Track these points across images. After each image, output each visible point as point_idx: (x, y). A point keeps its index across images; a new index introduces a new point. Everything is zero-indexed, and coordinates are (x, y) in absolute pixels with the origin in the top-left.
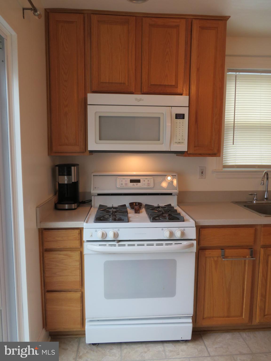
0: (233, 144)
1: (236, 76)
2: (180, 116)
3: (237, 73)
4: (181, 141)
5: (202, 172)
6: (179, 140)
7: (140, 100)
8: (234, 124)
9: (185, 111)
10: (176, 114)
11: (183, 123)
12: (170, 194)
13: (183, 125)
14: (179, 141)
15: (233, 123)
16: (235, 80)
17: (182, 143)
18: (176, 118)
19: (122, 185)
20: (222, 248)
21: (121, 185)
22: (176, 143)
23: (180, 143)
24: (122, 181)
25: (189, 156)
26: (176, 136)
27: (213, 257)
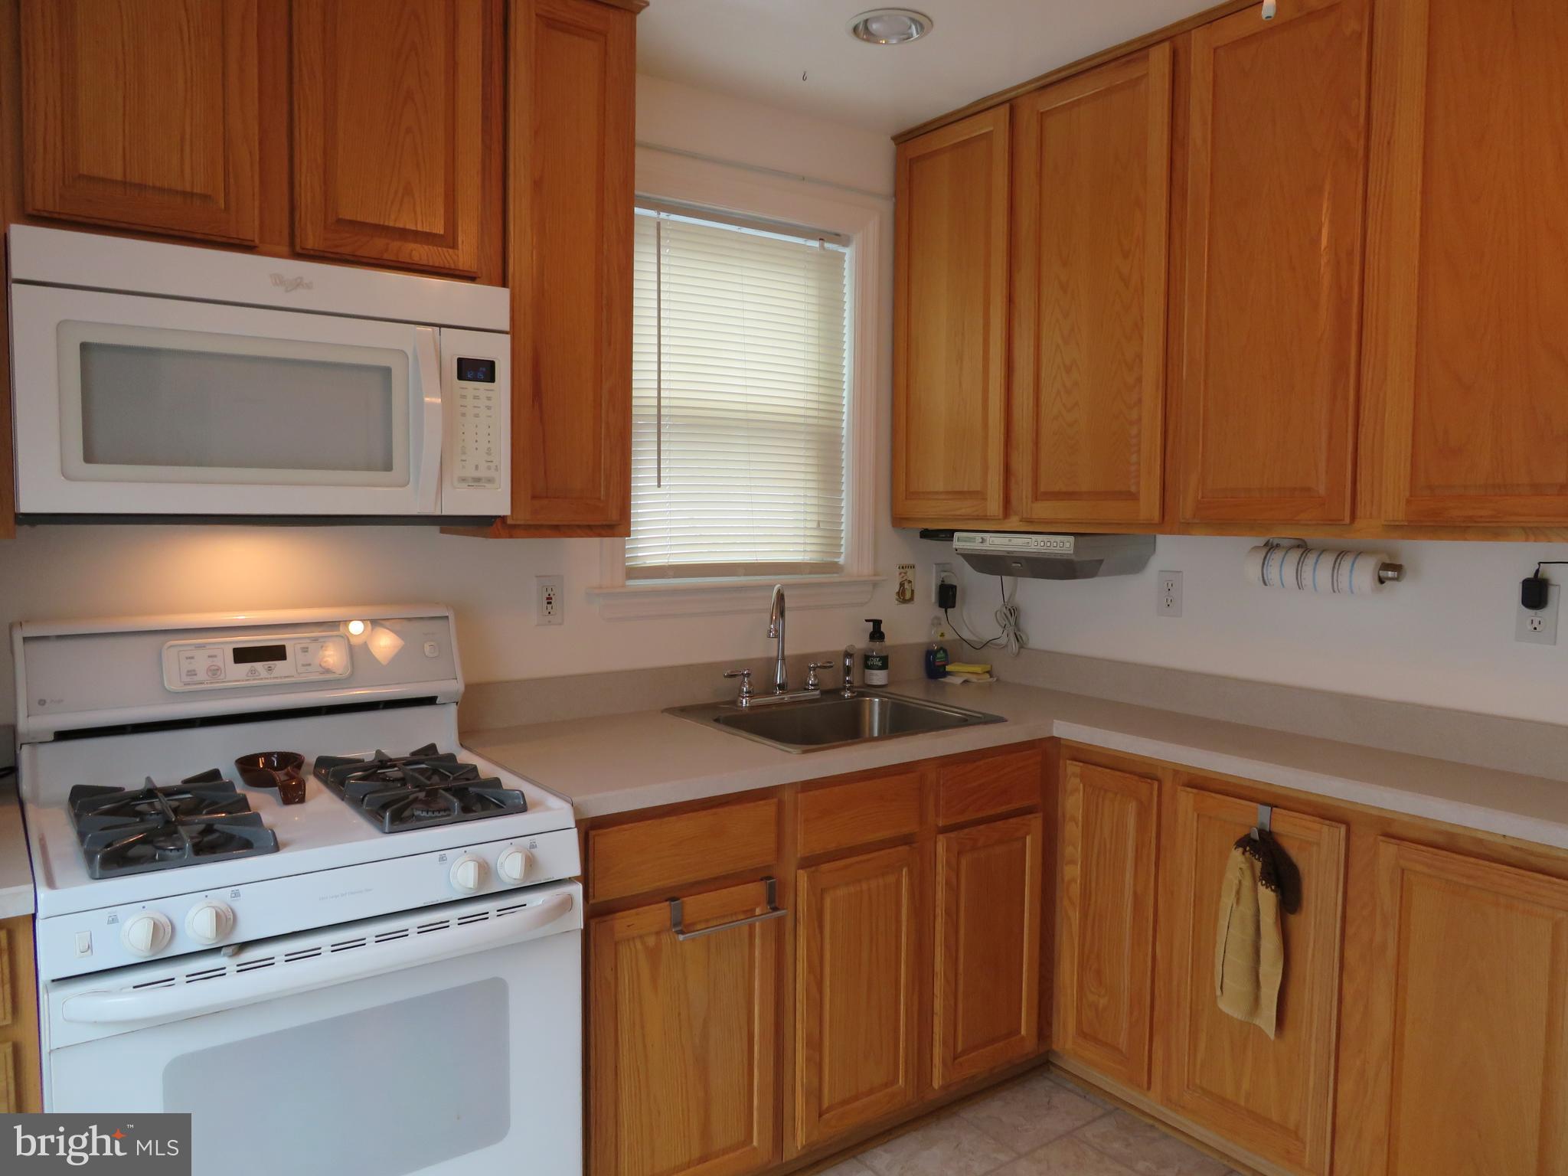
0: (659, 486)
1: (659, 224)
2: (475, 370)
3: (663, 215)
4: (482, 473)
5: (548, 599)
6: (477, 467)
7: (298, 284)
8: (659, 406)
9: (498, 351)
10: (460, 361)
11: (489, 399)
12: (430, 701)
13: (489, 408)
14: (477, 474)
15: (655, 402)
16: (655, 242)
17: (490, 480)
18: (461, 377)
19: (196, 679)
20: (673, 896)
21: (188, 679)
22: (463, 480)
23: (478, 480)
24: (192, 658)
25: (511, 537)
26: (464, 453)
27: (641, 937)
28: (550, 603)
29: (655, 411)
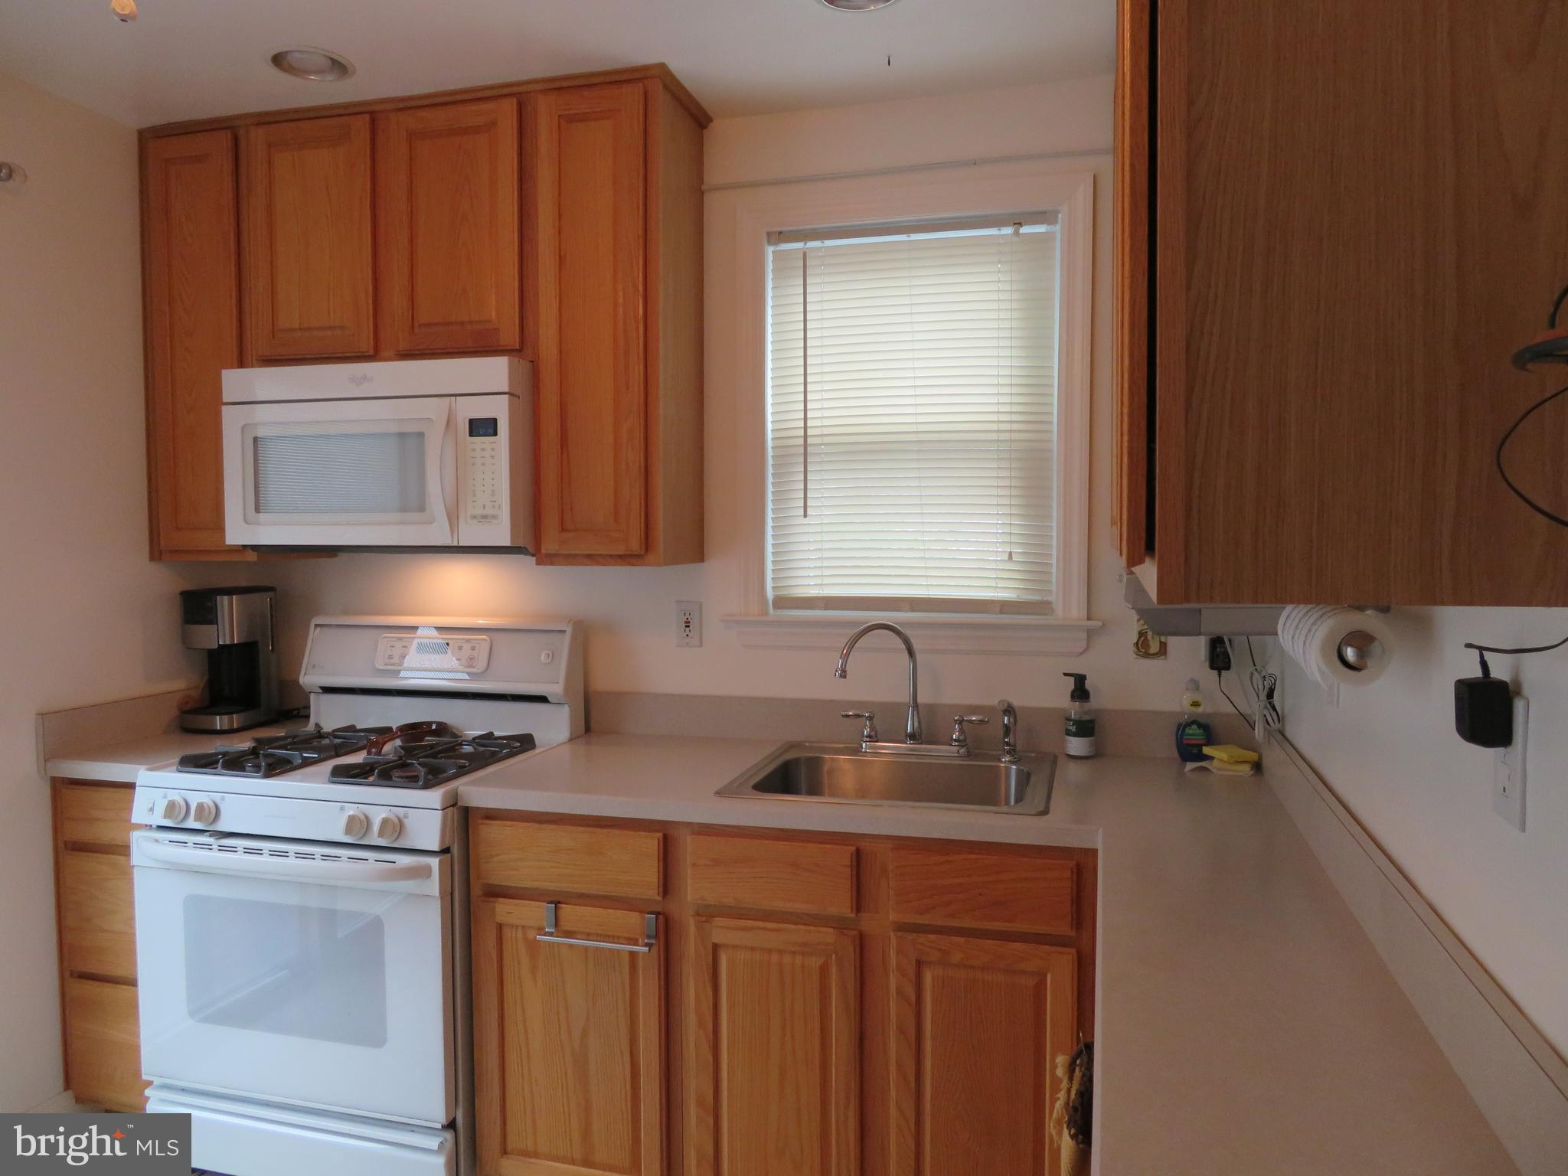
0: (805, 516)
1: (805, 254)
2: (482, 427)
3: (812, 244)
4: (489, 511)
5: (686, 622)
6: (484, 507)
7: (365, 378)
8: (805, 436)
9: (499, 409)
10: (471, 421)
11: (493, 449)
12: (542, 699)
13: (493, 457)
14: (485, 512)
15: (801, 432)
16: (801, 273)
17: (494, 517)
18: (471, 434)
19: (393, 661)
21: (387, 661)
22: (474, 517)
23: (485, 517)
26: (474, 495)
27: (523, 927)
28: (689, 627)
29: (801, 441)
